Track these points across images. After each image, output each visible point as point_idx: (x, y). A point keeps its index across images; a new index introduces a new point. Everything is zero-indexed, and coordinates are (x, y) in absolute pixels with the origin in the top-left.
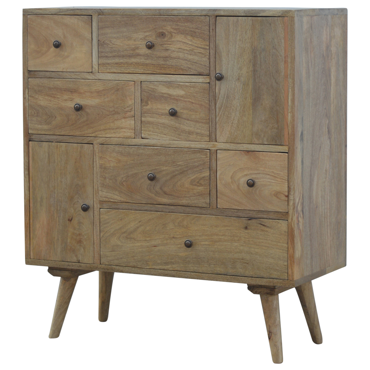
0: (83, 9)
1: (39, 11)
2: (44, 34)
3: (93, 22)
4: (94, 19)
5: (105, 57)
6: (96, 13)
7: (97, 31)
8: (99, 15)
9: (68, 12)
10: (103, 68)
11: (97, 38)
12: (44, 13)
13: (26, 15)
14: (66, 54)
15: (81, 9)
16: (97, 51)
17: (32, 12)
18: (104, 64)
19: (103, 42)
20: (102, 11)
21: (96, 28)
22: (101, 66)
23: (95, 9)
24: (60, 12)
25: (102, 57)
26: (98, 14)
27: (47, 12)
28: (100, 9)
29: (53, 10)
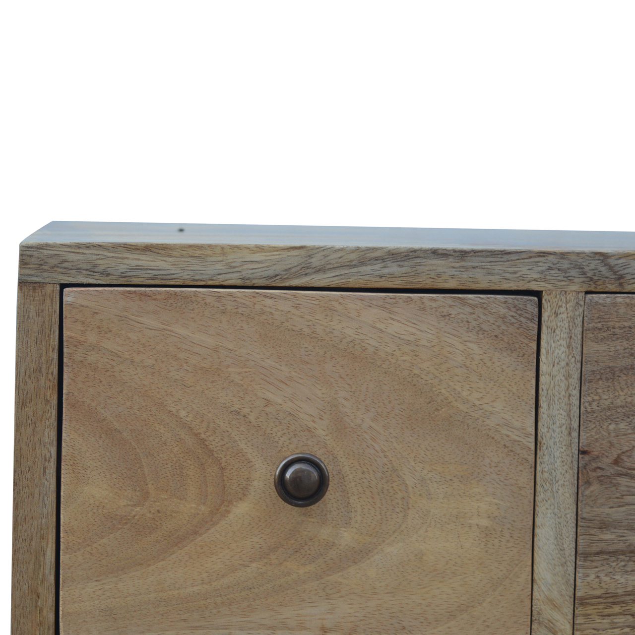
0: (475, 252)
1: (145, 260)
2: (183, 413)
3: (544, 337)
4: (556, 314)
5: (623, 553)
6: (570, 279)
7: (576, 393)
8: (587, 293)
9: (367, 269)
10: (607, 620)
11: (575, 434)
12: (185, 276)
13: (49, 289)
14: (347, 537)
15: (463, 254)
16: (571, 516)
17: (92, 270)
18: (615, 596)
19: (617, 462)
20: (611, 268)
21: (568, 376)
22: (590, 610)
23: (563, 255)
24: (306, 269)
25: (598, 553)
26: (586, 288)
27: (210, 270)
28: (603, 257)
29: (258, 257)
